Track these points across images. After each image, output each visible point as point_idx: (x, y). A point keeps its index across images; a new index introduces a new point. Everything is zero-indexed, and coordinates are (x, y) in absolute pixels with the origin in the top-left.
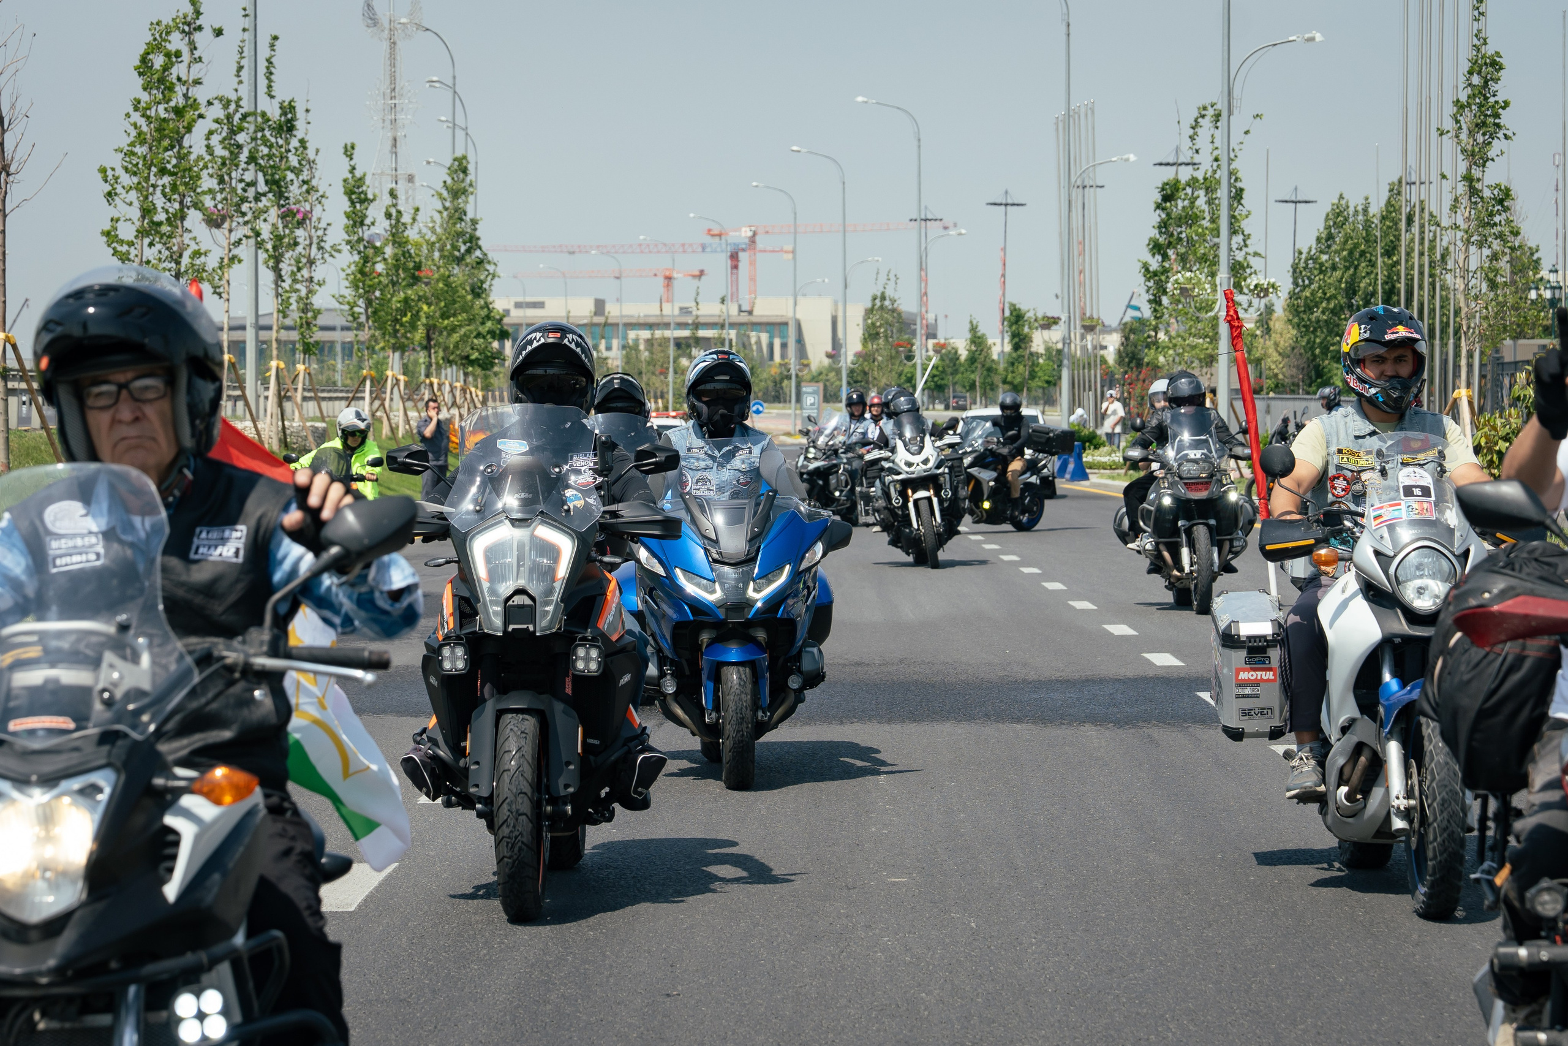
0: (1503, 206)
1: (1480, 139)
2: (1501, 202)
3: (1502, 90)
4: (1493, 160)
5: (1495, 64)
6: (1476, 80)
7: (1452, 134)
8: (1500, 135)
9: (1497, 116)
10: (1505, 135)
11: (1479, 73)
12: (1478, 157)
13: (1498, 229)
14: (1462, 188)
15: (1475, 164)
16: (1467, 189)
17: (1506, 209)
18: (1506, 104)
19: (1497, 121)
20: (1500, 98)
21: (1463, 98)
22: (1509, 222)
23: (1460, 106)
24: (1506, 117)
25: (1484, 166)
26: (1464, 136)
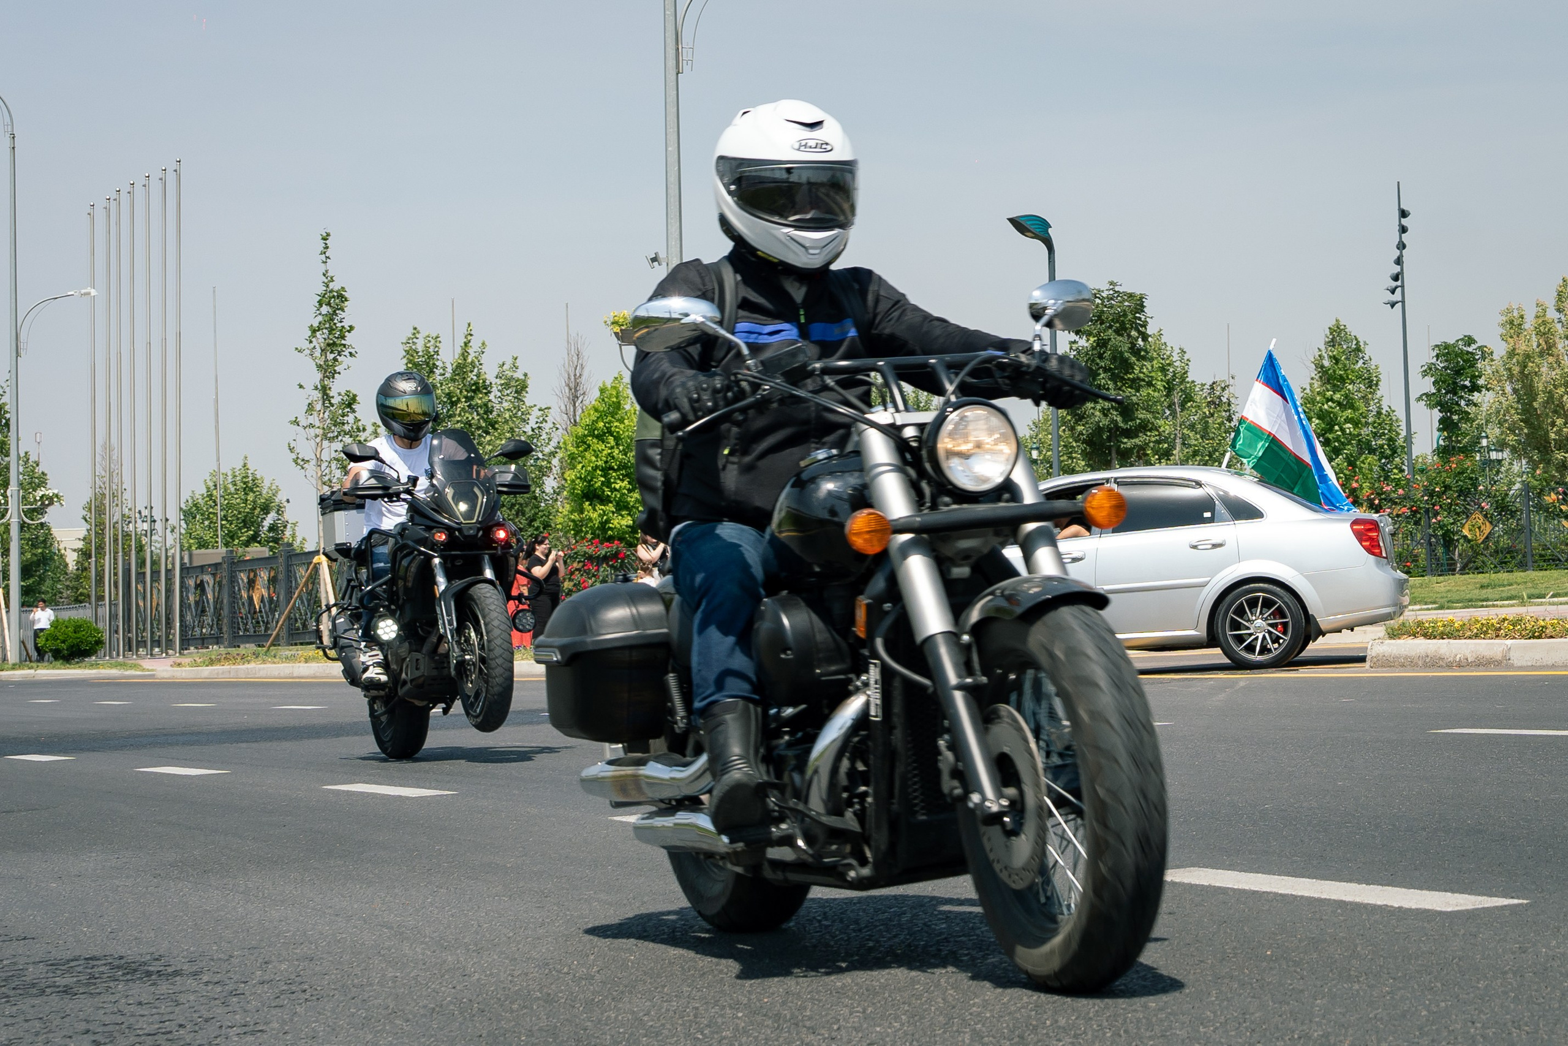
0: (351, 408)
1: (331, 356)
2: (349, 405)
3: (348, 316)
4: (339, 373)
5: (342, 298)
6: (325, 309)
7: (307, 352)
8: (346, 353)
9: (343, 337)
10: (350, 353)
11: (329, 304)
12: (328, 371)
13: (347, 428)
14: (317, 395)
15: (327, 377)
16: (320, 395)
17: (354, 411)
18: (351, 328)
19: (343, 342)
20: (346, 324)
21: (316, 325)
22: (357, 420)
23: (314, 331)
24: (350, 339)
25: (333, 378)
26: (318, 353)
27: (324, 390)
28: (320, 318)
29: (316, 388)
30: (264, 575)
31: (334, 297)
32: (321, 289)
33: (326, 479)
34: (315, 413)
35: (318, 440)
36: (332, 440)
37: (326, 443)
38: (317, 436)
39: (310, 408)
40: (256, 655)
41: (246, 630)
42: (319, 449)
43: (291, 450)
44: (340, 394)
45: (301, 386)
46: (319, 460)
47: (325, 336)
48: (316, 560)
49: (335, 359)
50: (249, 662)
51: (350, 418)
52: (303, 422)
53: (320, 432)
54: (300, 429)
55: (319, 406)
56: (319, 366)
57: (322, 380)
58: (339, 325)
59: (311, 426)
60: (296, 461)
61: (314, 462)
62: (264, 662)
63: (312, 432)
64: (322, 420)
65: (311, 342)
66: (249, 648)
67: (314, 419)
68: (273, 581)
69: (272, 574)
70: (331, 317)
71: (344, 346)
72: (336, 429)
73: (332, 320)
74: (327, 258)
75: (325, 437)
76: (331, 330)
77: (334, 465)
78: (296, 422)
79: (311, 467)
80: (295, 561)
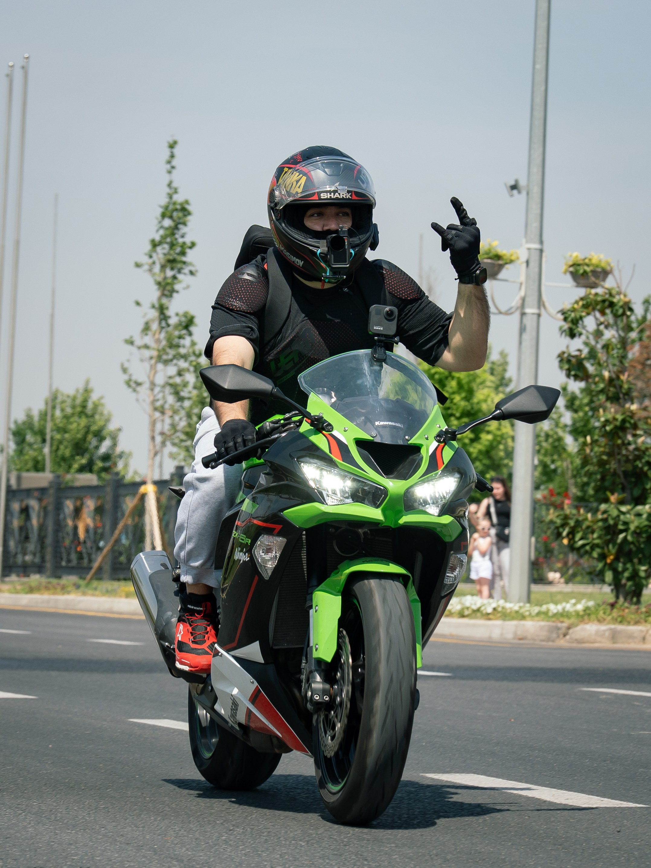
27: (162, 309)
28: (162, 232)
29: (153, 307)
30: (90, 504)
31: (176, 210)
32: (164, 201)
33: (158, 404)
34: (150, 333)
35: (153, 361)
36: (166, 362)
37: (160, 366)
38: (151, 358)
39: (147, 328)
40: (77, 587)
41: (69, 561)
42: (153, 372)
43: (125, 370)
44: (177, 314)
45: (138, 304)
46: (153, 385)
47: (166, 251)
48: (143, 489)
49: (174, 277)
50: (69, 593)
51: (187, 341)
52: (139, 342)
53: (155, 353)
54: (133, 349)
55: (155, 326)
56: (159, 284)
57: (159, 299)
58: (181, 240)
59: (146, 347)
60: (128, 383)
61: (147, 385)
62: (84, 594)
63: (147, 353)
64: (158, 341)
65: (151, 257)
66: (70, 579)
67: (148, 340)
68: (99, 510)
69: (99, 503)
70: (173, 231)
71: (184, 263)
72: (172, 352)
73: (173, 234)
74: (173, 167)
75: (159, 358)
76: (172, 245)
77: (168, 390)
78: (130, 342)
79: (144, 390)
80: (122, 491)
